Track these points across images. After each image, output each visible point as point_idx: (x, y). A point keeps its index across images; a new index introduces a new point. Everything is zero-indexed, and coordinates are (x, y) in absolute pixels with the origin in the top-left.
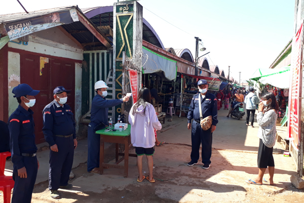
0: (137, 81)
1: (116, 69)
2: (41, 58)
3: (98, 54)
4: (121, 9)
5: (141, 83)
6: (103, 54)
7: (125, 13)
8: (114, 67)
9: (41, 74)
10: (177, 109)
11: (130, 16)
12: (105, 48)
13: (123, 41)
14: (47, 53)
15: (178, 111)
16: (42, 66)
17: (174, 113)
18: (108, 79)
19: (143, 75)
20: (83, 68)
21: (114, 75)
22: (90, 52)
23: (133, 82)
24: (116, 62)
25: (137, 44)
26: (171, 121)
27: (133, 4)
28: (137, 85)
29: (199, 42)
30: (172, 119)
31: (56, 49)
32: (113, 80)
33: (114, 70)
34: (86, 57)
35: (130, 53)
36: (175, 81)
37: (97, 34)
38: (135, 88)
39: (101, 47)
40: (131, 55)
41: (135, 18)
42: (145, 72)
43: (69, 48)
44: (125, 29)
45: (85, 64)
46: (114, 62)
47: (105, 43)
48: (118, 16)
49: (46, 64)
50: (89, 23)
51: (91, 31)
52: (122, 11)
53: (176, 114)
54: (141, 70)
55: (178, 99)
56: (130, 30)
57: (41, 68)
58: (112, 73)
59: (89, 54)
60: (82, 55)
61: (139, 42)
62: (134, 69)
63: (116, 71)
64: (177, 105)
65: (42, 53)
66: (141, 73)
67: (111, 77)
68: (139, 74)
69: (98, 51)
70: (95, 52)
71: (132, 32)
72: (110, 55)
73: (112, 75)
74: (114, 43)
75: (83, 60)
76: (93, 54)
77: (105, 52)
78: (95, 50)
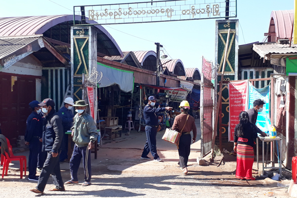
0: (93, 96)
1: (74, 84)
2: (12, 77)
3: (56, 71)
4: (77, 32)
5: (96, 96)
6: (61, 71)
7: (82, 36)
8: (72, 82)
9: (12, 91)
10: (136, 123)
11: (86, 39)
12: (63, 65)
13: (80, 60)
14: (16, 73)
15: (137, 125)
16: (13, 84)
17: (133, 128)
18: (67, 93)
19: (98, 89)
20: (42, 82)
21: (72, 89)
22: (49, 69)
23: (90, 96)
24: (74, 78)
25: (92, 62)
26: (128, 135)
27: (88, 29)
28: (93, 98)
29: (161, 48)
30: (129, 133)
31: (22, 69)
32: (71, 94)
33: (72, 85)
34: (45, 73)
35: (87, 71)
36: (132, 92)
37: (57, 55)
38: (92, 101)
39: (60, 64)
40: (87, 72)
41: (90, 41)
42: (100, 86)
43: (32, 66)
44: (81, 50)
45: (44, 80)
46: (72, 78)
47: (63, 61)
48: (75, 38)
49: (16, 82)
50: (51, 47)
51: (53, 53)
52: (79, 34)
53: (135, 128)
54: (96, 85)
55: (137, 112)
56: (86, 51)
57: (12, 86)
58: (70, 87)
59: (48, 70)
60: (41, 71)
61: (94, 61)
62: (91, 85)
63: (74, 86)
64: (136, 119)
65: (13, 73)
66: (96, 87)
67: (69, 92)
68: (95, 88)
69: (56, 68)
70: (54, 69)
71: (88, 52)
72: (68, 72)
73: (70, 89)
74: (72, 62)
75: (42, 76)
76: (52, 71)
77: (63, 69)
78: (54, 67)
